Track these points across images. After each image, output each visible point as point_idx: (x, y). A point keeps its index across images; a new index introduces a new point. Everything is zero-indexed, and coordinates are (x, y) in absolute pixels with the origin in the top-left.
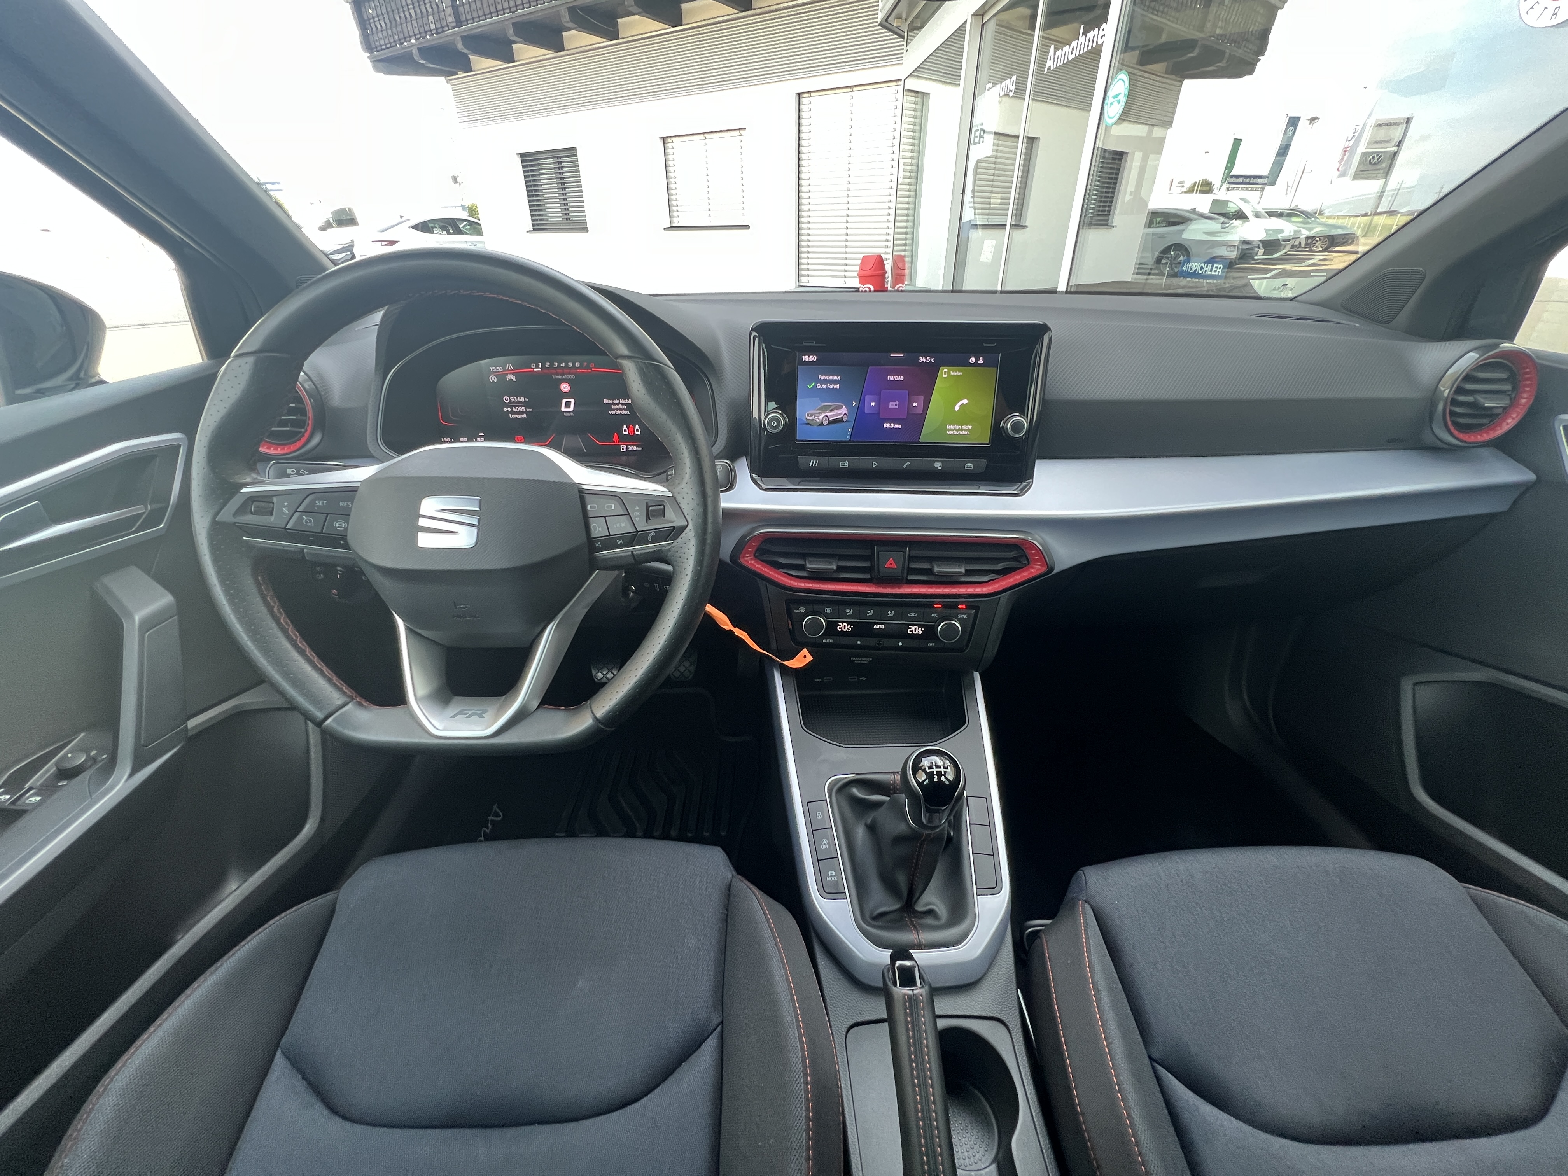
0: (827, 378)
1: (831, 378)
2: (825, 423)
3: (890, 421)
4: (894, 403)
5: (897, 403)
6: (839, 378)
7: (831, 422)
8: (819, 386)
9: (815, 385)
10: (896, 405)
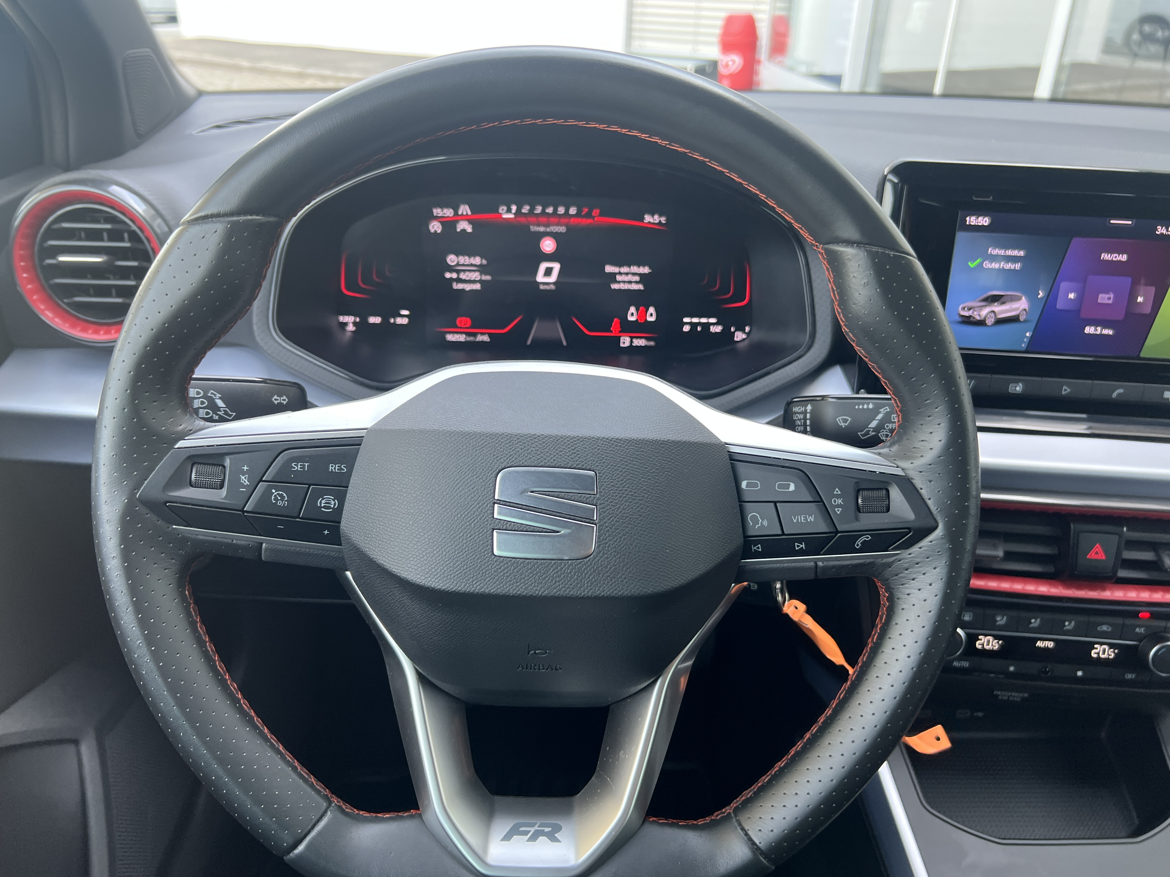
0: (1002, 252)
1: (1009, 253)
2: (990, 321)
3: (1095, 323)
4: (1107, 296)
5: (1112, 296)
6: (1022, 253)
7: (1000, 322)
8: (987, 265)
9: (981, 264)
10: (1109, 298)
